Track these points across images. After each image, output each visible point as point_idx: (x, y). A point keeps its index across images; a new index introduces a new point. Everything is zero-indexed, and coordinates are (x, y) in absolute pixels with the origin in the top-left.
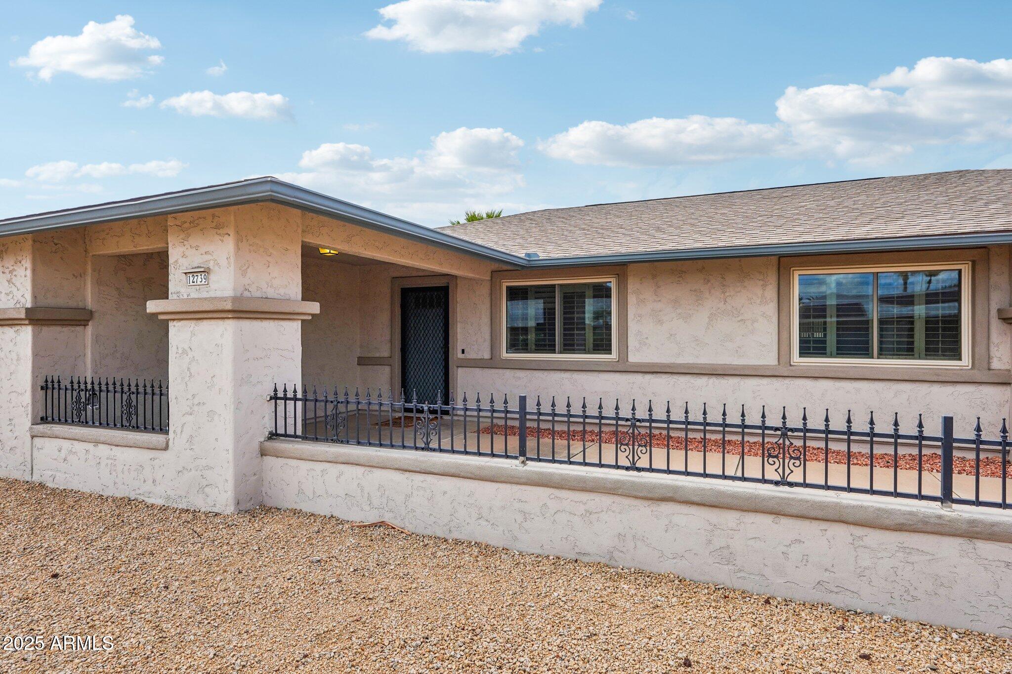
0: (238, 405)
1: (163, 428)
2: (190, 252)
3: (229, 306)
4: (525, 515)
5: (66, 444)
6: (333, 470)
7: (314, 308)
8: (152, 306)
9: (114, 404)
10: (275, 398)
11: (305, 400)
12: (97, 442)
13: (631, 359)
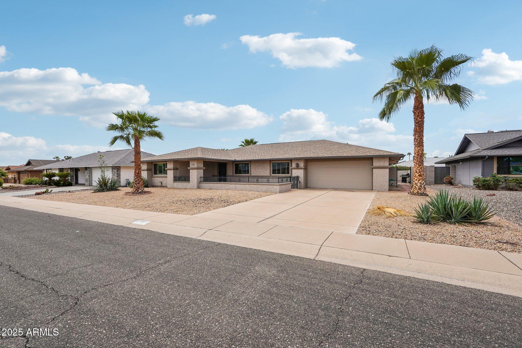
0: (197, 178)
1: (189, 181)
2: (192, 163)
3: (196, 168)
4: (222, 187)
5: (178, 183)
6: (206, 184)
7: (205, 168)
8: (188, 168)
9: (183, 178)
10: (200, 178)
11: (204, 178)
12: (181, 183)
13: (252, 175)
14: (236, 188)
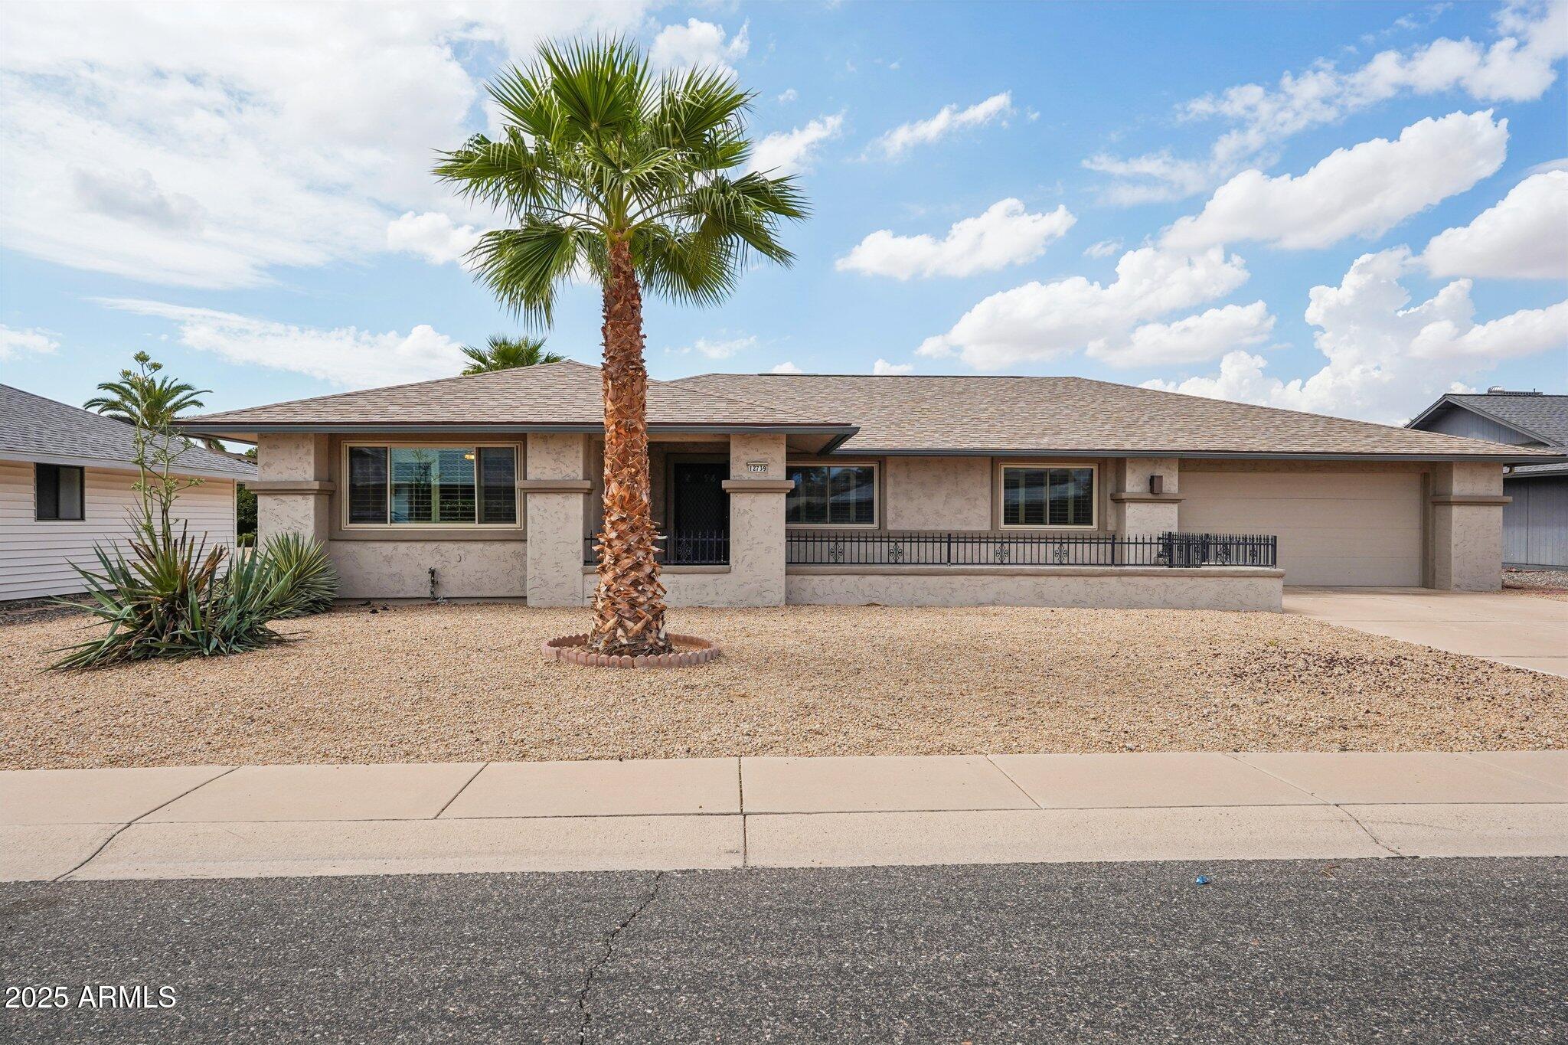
1: (725, 561)
2: (751, 453)
13: (890, 527)
14: (1040, 595)
